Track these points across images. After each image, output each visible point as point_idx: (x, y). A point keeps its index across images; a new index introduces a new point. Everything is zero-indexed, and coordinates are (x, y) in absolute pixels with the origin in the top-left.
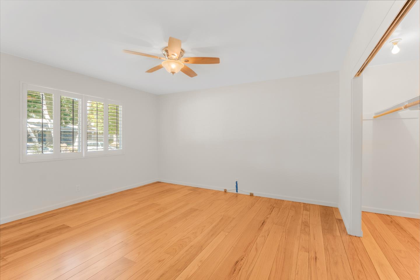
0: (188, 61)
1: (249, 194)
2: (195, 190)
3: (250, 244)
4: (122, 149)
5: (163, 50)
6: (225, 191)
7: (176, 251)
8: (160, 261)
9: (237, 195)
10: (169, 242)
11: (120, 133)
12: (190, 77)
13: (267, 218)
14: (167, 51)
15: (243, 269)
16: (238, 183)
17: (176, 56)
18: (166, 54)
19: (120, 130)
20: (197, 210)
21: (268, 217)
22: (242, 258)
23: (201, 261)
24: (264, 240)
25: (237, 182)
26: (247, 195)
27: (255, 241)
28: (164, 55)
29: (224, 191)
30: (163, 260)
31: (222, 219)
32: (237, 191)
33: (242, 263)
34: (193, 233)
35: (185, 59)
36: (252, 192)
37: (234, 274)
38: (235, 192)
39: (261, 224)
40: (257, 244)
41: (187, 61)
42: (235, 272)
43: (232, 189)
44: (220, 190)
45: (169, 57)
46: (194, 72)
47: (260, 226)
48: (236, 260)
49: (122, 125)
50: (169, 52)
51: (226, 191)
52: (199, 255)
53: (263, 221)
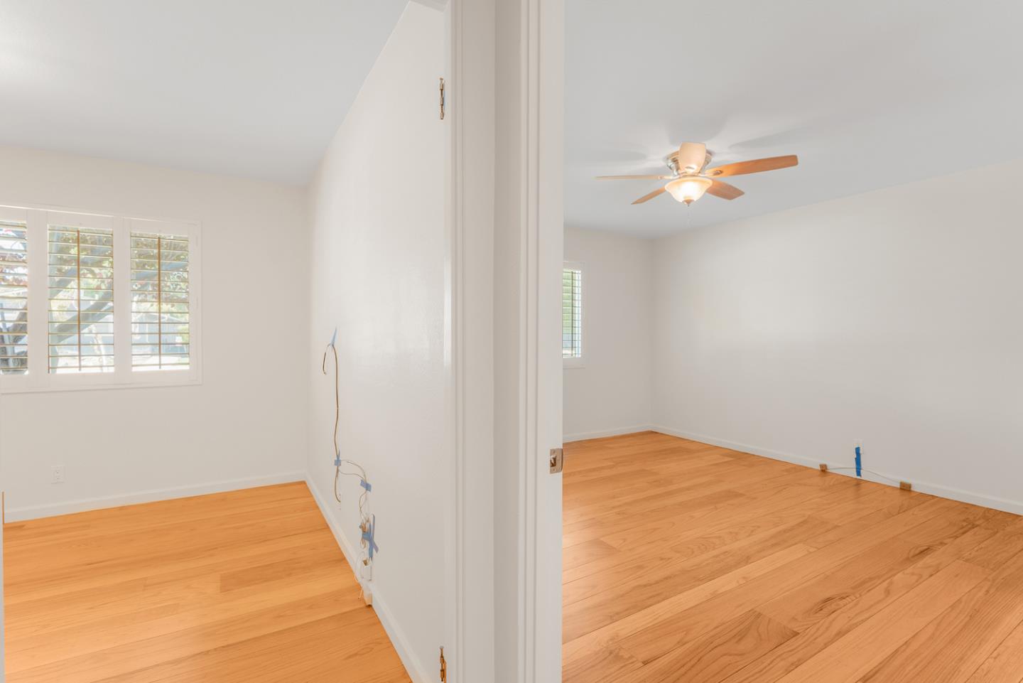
0: (721, 172)
1: (898, 486)
2: (741, 458)
3: (871, 579)
4: (580, 356)
5: (668, 159)
6: (824, 470)
7: (693, 552)
8: (662, 559)
9: (858, 483)
10: (679, 536)
11: (577, 326)
12: (728, 201)
13: (942, 544)
14: (675, 161)
15: (842, 612)
16: (861, 452)
17: (695, 168)
18: (673, 165)
19: (577, 319)
20: (741, 495)
21: (945, 541)
22: (844, 596)
23: (744, 578)
24: (917, 581)
25: (858, 450)
26: (889, 486)
27: (890, 578)
28: (670, 167)
29: (819, 468)
30: (669, 559)
31: (804, 522)
32: (859, 473)
33: (842, 603)
34: (731, 533)
35: (715, 169)
36: (907, 480)
37: (817, 615)
38: (854, 475)
39: (917, 552)
40: (891, 583)
41: (719, 173)
42: (821, 612)
43: (843, 466)
44: (809, 466)
45: (680, 172)
46: (735, 190)
47: (911, 554)
48: (828, 595)
49: (580, 309)
50: (680, 163)
51: (826, 469)
52: (742, 569)
53: (926, 547)
